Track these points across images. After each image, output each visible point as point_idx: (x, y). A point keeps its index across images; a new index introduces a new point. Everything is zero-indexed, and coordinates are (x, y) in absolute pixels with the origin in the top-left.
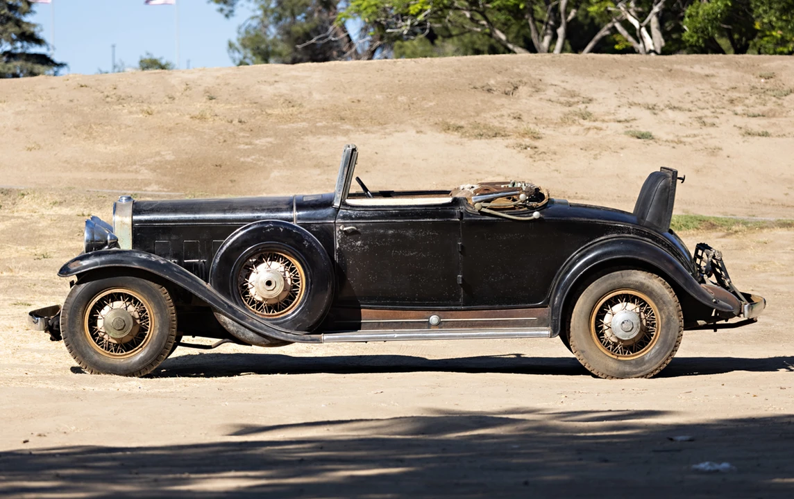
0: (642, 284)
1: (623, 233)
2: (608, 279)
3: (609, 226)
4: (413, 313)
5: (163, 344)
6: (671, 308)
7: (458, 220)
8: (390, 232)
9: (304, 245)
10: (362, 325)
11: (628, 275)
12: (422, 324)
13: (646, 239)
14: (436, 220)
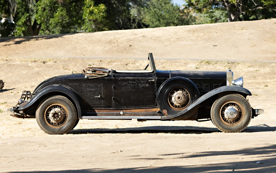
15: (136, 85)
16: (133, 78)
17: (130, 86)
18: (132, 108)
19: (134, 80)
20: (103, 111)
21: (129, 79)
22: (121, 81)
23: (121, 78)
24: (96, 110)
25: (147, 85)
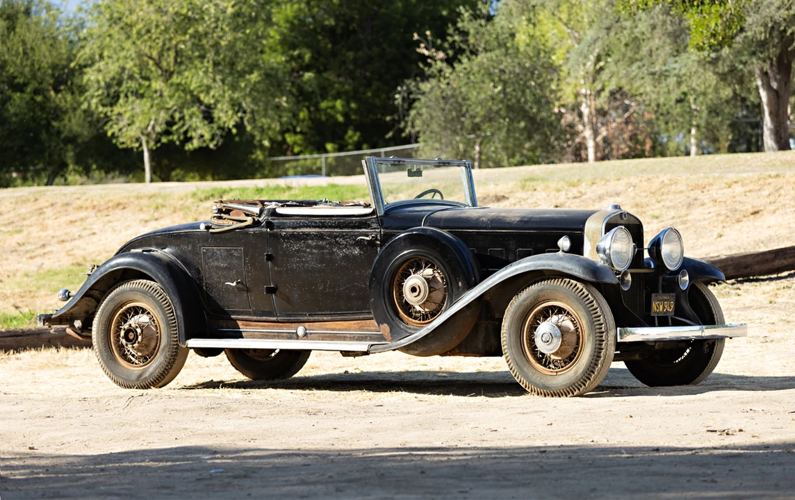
15: (325, 251)
16: (317, 230)
17: (311, 253)
18: (325, 318)
19: (320, 237)
20: (257, 326)
21: (308, 235)
22: (288, 238)
23: (287, 230)
24: (239, 323)
25: (357, 251)
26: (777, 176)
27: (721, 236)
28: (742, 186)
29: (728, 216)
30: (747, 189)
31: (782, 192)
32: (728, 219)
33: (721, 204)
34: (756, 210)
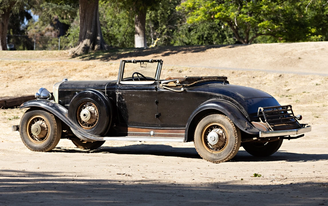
0: (221, 121)
1: (219, 98)
2: (207, 118)
3: (212, 95)
4: (145, 130)
5: (52, 139)
6: (232, 132)
7: (156, 91)
8: (133, 95)
9: (98, 100)
10: (128, 134)
11: (216, 117)
12: (148, 135)
13: (228, 101)
14: (148, 91)
26: (28, 62)
27: (7, 86)
28: (13, 65)
29: (9, 78)
30: (15, 67)
31: (31, 69)
32: (9, 79)
33: (5, 73)
34: (21, 76)
